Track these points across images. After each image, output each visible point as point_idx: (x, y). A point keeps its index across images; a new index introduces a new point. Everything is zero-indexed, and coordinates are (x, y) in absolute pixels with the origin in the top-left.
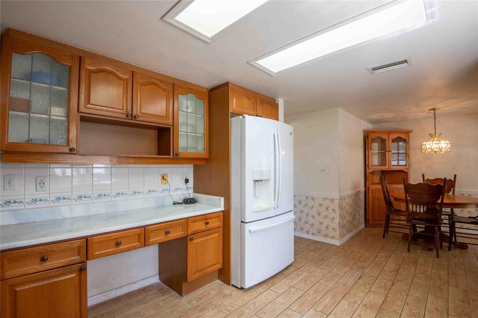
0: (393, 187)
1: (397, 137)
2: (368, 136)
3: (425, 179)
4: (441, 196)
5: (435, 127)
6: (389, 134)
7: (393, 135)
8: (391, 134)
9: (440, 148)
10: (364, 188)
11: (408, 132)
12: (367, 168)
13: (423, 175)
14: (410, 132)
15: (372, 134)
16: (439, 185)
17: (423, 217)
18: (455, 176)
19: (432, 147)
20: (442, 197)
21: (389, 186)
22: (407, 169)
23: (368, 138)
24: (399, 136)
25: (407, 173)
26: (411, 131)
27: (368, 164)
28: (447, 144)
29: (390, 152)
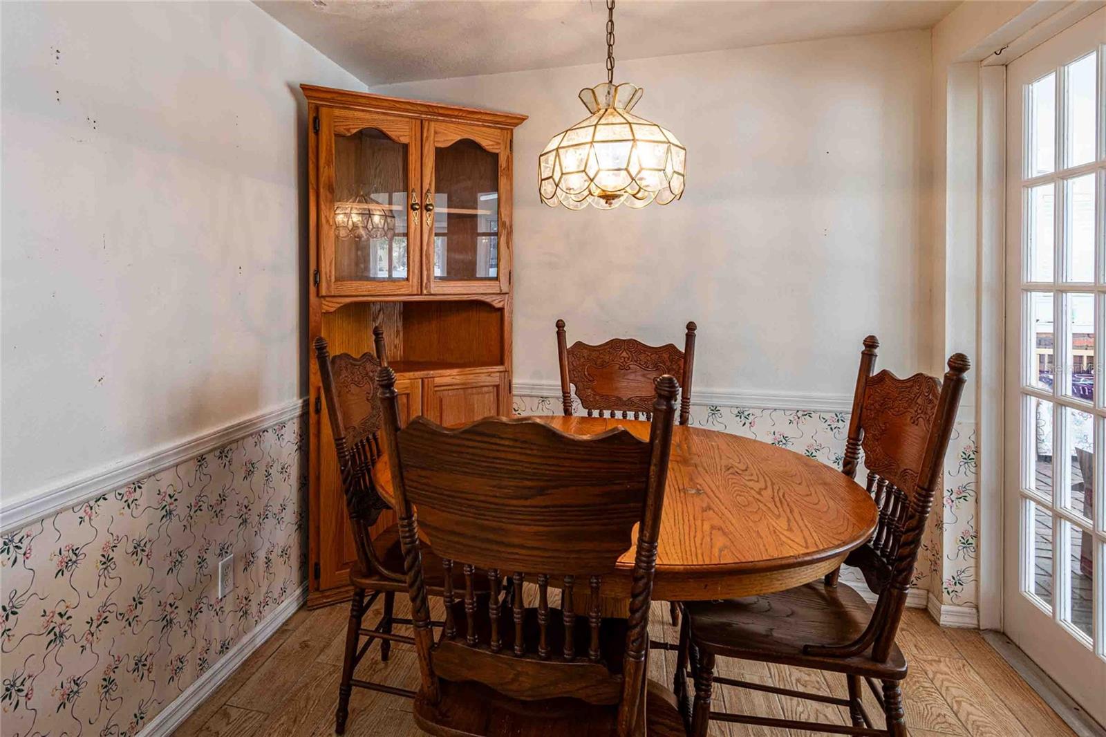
0: (438, 381)
1: (461, 142)
2: (316, 120)
3: (569, 346)
4: (636, 527)
5: (610, 56)
6: (426, 124)
7: (441, 127)
8: (432, 124)
9: (634, 172)
10: (301, 396)
11: (509, 123)
12: (312, 289)
13: (560, 325)
14: (516, 125)
15: (337, 112)
16: (622, 438)
17: (514, 687)
18: (691, 327)
19: (592, 162)
20: (641, 531)
21: (422, 379)
22: (501, 294)
23: (317, 132)
24: (466, 136)
25: (501, 310)
26: (521, 119)
27: (318, 272)
28: (669, 150)
29: (428, 210)
